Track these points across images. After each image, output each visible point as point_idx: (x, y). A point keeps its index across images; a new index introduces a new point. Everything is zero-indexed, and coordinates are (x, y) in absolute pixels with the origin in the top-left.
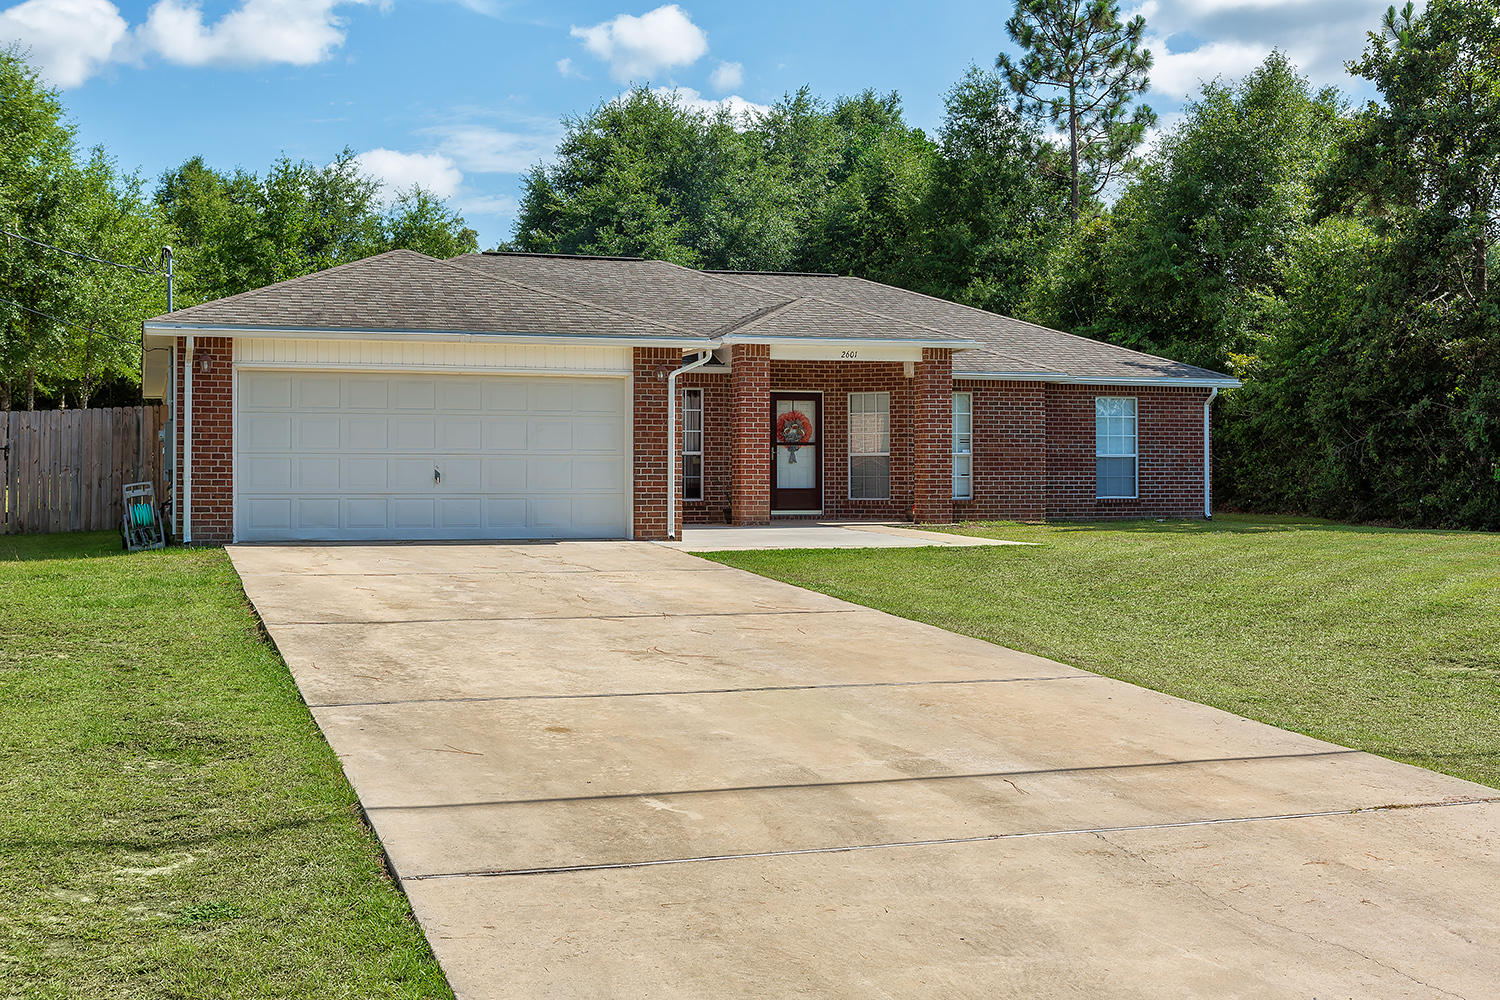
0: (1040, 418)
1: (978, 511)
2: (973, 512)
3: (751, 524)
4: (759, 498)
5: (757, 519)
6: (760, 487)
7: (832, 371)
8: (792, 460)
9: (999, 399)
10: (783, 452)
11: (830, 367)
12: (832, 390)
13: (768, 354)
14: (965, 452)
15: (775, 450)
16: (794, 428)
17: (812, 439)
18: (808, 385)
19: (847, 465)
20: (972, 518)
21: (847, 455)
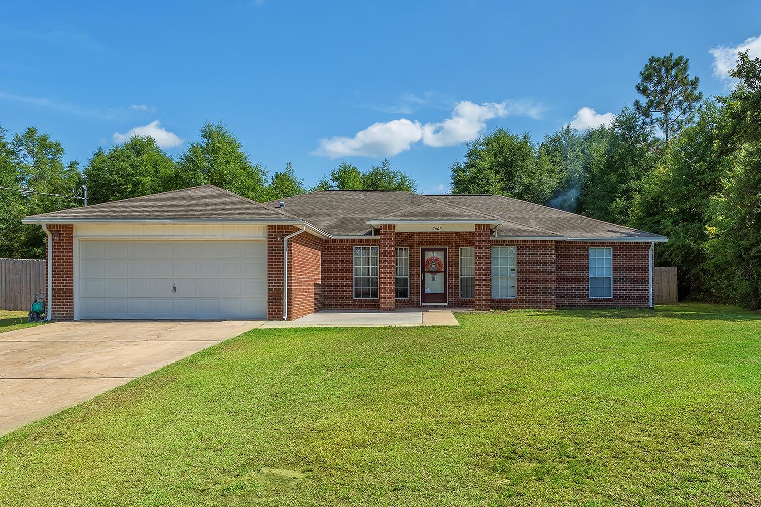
0: (553, 258)
1: (519, 304)
2: (516, 304)
3: (385, 311)
4: (389, 298)
5: (388, 308)
6: (389, 293)
7: (452, 238)
8: (433, 280)
9: (530, 249)
10: (428, 276)
11: (451, 235)
12: (452, 246)
13: (394, 229)
14: (513, 276)
15: (424, 275)
16: (434, 264)
17: (443, 270)
18: (440, 244)
19: (458, 282)
20: (516, 308)
21: (458, 277)
